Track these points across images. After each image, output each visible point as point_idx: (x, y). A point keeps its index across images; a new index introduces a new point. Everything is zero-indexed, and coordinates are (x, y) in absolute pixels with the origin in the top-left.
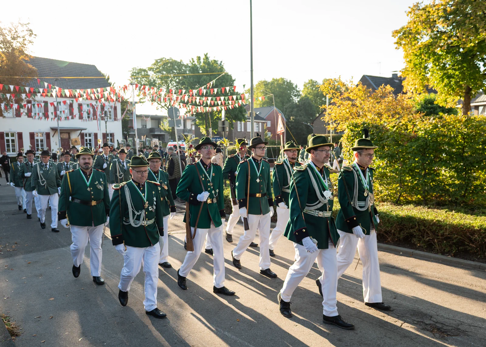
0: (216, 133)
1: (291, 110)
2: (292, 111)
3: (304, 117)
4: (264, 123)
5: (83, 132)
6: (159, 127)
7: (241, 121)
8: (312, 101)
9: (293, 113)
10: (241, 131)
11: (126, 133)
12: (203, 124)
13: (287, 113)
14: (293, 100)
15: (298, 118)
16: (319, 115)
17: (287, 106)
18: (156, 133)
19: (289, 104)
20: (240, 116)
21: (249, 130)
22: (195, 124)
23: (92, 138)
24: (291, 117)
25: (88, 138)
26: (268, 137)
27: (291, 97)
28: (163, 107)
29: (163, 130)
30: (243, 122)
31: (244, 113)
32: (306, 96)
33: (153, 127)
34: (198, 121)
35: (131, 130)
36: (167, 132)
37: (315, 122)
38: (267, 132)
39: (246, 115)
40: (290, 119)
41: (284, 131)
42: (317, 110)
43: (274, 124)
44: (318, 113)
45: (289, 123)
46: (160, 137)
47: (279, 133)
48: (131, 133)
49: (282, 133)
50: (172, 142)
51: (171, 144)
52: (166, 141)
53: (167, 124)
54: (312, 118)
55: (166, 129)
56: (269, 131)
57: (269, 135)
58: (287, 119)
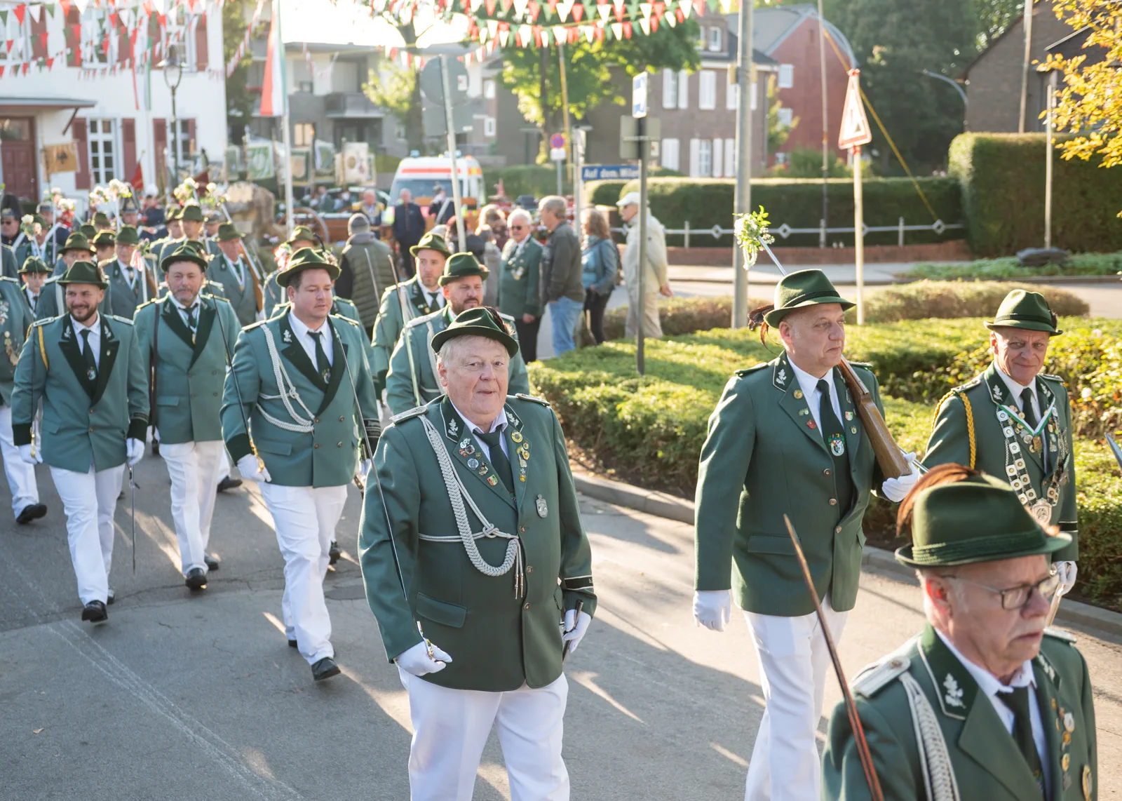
0: (579, 116)
1: (874, 18)
2: (879, 25)
4: (767, 73)
5: (82, 113)
6: (360, 90)
7: (677, 67)
9: (884, 31)
10: (676, 109)
11: (239, 114)
12: (530, 82)
13: (858, 31)
15: (905, 51)
16: (992, 43)
18: (350, 114)
20: (676, 50)
21: (707, 102)
22: (499, 79)
23: (116, 137)
24: (876, 50)
25: (100, 137)
26: (779, 127)
28: (380, 14)
29: (378, 102)
30: (685, 73)
31: (689, 39)
33: (340, 89)
34: (509, 69)
35: (257, 101)
36: (393, 109)
37: (974, 72)
38: (777, 108)
39: (699, 46)
40: (873, 56)
41: (868, 140)
42: (982, 17)
43: (807, 79)
44: (986, 30)
45: (868, 74)
46: (364, 129)
47: (849, 146)
48: (256, 114)
49: (858, 149)
50: (415, 157)
51: (412, 166)
52: (386, 142)
53: (392, 80)
54: (957, 52)
55: (388, 98)
56: (785, 106)
57: (786, 119)
58: (858, 56)
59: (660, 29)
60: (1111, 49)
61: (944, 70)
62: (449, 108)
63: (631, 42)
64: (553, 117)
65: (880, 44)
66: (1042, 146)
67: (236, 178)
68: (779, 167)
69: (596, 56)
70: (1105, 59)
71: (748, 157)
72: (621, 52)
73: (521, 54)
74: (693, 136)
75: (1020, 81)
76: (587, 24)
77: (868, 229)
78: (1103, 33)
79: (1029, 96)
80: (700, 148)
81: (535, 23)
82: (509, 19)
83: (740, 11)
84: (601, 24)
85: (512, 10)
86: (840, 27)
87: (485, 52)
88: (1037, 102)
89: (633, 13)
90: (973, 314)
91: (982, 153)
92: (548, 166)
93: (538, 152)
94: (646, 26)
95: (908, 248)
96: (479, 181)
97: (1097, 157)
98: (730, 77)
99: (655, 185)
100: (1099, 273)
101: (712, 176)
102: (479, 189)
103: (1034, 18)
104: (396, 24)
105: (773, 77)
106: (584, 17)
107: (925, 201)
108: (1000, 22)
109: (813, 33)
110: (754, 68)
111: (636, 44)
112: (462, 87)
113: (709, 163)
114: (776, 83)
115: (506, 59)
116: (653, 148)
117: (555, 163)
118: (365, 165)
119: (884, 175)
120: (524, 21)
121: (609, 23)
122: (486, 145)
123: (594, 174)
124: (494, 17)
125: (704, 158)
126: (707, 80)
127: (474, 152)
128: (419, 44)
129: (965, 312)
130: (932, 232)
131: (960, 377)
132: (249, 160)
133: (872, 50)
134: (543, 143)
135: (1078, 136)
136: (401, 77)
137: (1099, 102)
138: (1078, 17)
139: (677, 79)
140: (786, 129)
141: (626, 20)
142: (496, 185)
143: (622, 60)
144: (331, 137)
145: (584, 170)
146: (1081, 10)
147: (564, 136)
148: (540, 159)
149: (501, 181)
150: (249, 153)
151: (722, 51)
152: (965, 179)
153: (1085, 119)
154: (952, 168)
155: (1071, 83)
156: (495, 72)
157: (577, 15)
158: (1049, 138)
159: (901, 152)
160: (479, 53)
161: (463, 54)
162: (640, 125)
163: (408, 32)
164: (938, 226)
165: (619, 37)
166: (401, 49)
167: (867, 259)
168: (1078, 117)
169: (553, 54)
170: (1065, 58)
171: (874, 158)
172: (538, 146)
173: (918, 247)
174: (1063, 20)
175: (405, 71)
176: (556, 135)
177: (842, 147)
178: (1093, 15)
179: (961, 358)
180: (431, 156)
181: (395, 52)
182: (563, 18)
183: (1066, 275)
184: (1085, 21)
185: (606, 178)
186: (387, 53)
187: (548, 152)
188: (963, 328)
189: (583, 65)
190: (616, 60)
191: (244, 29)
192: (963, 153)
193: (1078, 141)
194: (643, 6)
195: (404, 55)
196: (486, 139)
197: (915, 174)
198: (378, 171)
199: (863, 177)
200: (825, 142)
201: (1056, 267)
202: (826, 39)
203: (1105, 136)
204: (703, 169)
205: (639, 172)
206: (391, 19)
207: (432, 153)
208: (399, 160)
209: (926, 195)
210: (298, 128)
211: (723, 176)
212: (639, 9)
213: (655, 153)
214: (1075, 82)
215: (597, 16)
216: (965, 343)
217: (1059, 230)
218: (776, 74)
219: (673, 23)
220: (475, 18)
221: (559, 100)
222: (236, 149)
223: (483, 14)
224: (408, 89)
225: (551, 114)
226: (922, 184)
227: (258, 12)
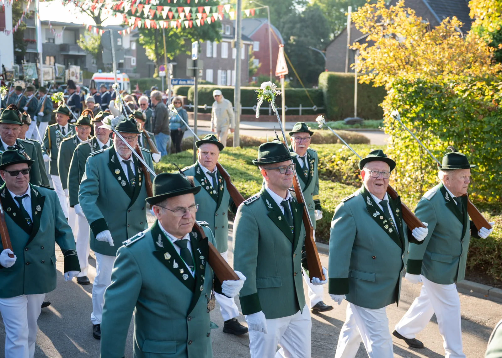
0: (171, 58)
1: (290, 25)
2: (292, 28)
3: (312, 38)
4: (249, 45)
6: (76, 43)
7: (212, 40)
8: (325, 13)
9: (295, 31)
10: (212, 57)
11: (20, 51)
12: (151, 43)
13: (285, 30)
14: (295, 9)
15: (303, 39)
16: (335, 37)
17: (285, 18)
18: (71, 53)
19: (288, 17)
20: (212, 33)
21: (225, 55)
22: (137, 41)
24: (292, 38)
26: (253, 67)
27: (292, 4)
28: (85, 11)
29: (84, 48)
30: (216, 43)
31: (217, 29)
32: (315, 4)
33: (66, 42)
34: (142, 37)
35: (29, 45)
36: (90, 52)
37: (329, 48)
38: (253, 59)
39: (222, 32)
40: (290, 40)
41: (287, 73)
42: (332, 27)
43: (264, 47)
44: (333, 32)
45: (288, 47)
46: (78, 60)
47: (279, 75)
48: (28, 51)
49: (283, 76)
50: (100, 72)
51: (98, 76)
52: (88, 66)
53: (90, 39)
54: (322, 40)
55: (88, 47)
56: (256, 58)
57: (256, 63)
58: (285, 40)
59: (204, 24)
60: (376, 42)
61: (318, 47)
62: (113, 52)
63: (193, 29)
64: (160, 59)
65: (293, 35)
66: (353, 79)
67: (18, 78)
68: (253, 82)
69: (178, 34)
70: (374, 45)
71: (239, 78)
72: (189, 33)
73: (147, 32)
74: (219, 69)
75: (345, 53)
76: (175, 21)
77: (288, 108)
78: (373, 35)
79: (349, 59)
80: (222, 74)
81: (153, 19)
82: (142, 16)
83: (236, 19)
84: (180, 21)
85: (143, 13)
86: (278, 28)
87: (130, 30)
88: (352, 60)
89: (194, 17)
90: (327, 142)
91: (332, 80)
92: (158, 79)
93: (154, 73)
94: (198, 22)
95: (304, 116)
96: (128, 84)
97: (372, 83)
98: (232, 45)
99: (202, 88)
100: (374, 128)
101: (226, 85)
102: (128, 87)
103: (351, 29)
104: (92, 15)
105: (251, 47)
106: (173, 17)
107: (310, 98)
108: (338, 30)
109: (267, 30)
110: (242, 43)
111: (196, 30)
112: (119, 43)
113: (225, 80)
114: (252, 49)
115: (140, 33)
116: (200, 73)
117: (161, 77)
118: (78, 75)
119: (295, 87)
120: (148, 18)
121: (184, 21)
122: (132, 69)
123: (176, 82)
124: (135, 15)
125: (223, 78)
126: (225, 46)
127: (127, 72)
128: (103, 25)
129: (325, 142)
130: (312, 110)
131: (322, 167)
132: (25, 71)
133: (289, 38)
134: (156, 69)
135: (364, 74)
136: (94, 38)
137: (372, 62)
138: (364, 29)
139: (212, 45)
140: (256, 68)
141: (191, 20)
142: (135, 86)
143: (189, 36)
144: (63, 63)
145: (172, 80)
146: (366, 26)
147: (165, 66)
148: (155, 75)
149: (137, 84)
150: (24, 68)
151: (231, 35)
152: (325, 90)
153: (367, 68)
154: (320, 85)
155: (362, 54)
156: (135, 38)
157: (171, 16)
158: (356, 75)
159: (301, 79)
160: (128, 30)
161: (121, 30)
162: (195, 63)
163: (97, 19)
164: (315, 108)
165: (187, 26)
166: (94, 26)
167: (287, 120)
168: (364, 67)
169: (160, 32)
170: (360, 44)
171: (291, 80)
172: (154, 70)
173: (307, 116)
174: (359, 30)
175: (96, 36)
176: (162, 66)
177: (276, 75)
178: (370, 28)
179: (322, 159)
180: (107, 72)
181: (91, 27)
182: (164, 17)
183: (362, 128)
184: (367, 30)
185: (181, 84)
186: (87, 27)
187: (158, 73)
188: (323, 148)
189: (173, 38)
190: (187, 36)
191: (22, 13)
192: (324, 79)
193: (365, 76)
194: (198, 14)
195: (95, 29)
196: (132, 66)
197: (306, 87)
198: (84, 78)
199: (285, 88)
200: (271, 73)
201: (359, 125)
202: (271, 32)
203: (375, 75)
204: (223, 83)
205: (194, 83)
206: (90, 14)
207: (108, 71)
208: (93, 74)
209: (310, 96)
210: (48, 58)
211: (231, 85)
212: (196, 16)
213: (201, 74)
214: (364, 54)
215: (179, 17)
216: (323, 154)
217: (360, 111)
218: (252, 45)
219: (209, 22)
220: (127, 15)
221: (163, 52)
222: (18, 66)
223: (130, 13)
224: (97, 44)
225: (159, 57)
226: (308, 91)
227: (28, 7)
